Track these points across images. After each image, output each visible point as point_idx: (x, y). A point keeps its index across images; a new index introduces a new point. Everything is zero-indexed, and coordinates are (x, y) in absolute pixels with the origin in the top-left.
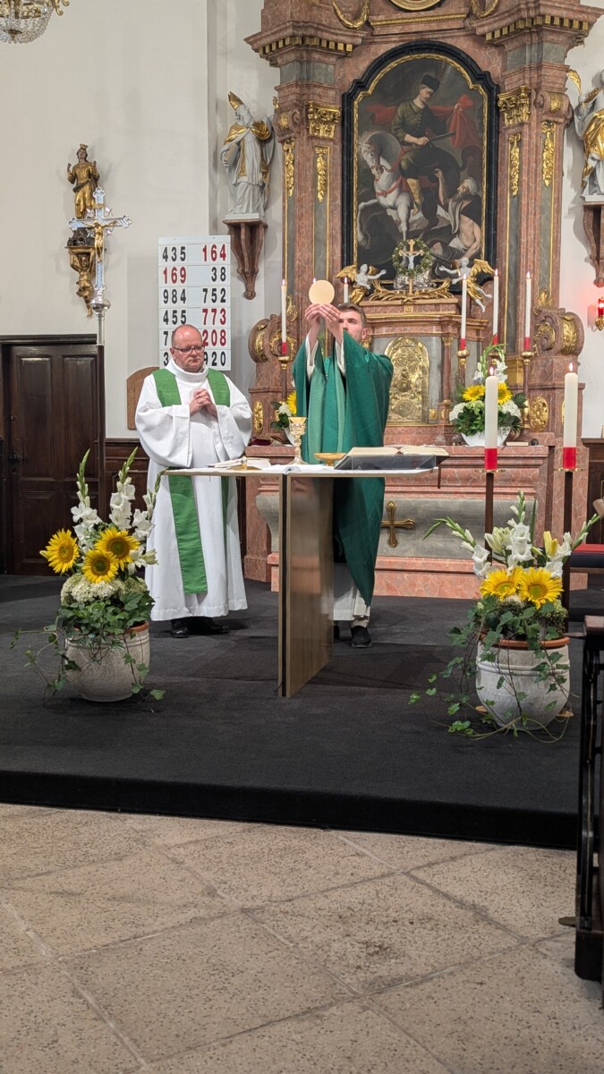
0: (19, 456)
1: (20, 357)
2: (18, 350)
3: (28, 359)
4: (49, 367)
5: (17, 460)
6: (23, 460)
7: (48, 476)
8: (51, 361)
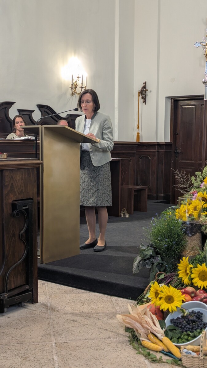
0: (179, 151)
1: (182, 106)
2: (181, 103)
3: (185, 107)
4: (195, 110)
5: (178, 153)
6: (181, 152)
7: (191, 160)
8: (195, 107)
